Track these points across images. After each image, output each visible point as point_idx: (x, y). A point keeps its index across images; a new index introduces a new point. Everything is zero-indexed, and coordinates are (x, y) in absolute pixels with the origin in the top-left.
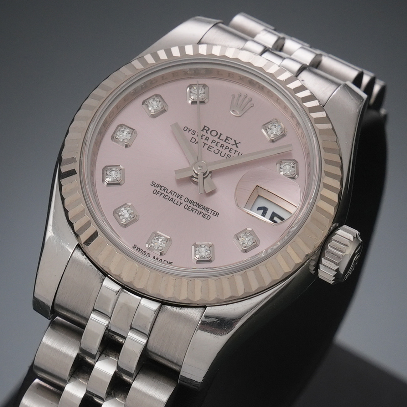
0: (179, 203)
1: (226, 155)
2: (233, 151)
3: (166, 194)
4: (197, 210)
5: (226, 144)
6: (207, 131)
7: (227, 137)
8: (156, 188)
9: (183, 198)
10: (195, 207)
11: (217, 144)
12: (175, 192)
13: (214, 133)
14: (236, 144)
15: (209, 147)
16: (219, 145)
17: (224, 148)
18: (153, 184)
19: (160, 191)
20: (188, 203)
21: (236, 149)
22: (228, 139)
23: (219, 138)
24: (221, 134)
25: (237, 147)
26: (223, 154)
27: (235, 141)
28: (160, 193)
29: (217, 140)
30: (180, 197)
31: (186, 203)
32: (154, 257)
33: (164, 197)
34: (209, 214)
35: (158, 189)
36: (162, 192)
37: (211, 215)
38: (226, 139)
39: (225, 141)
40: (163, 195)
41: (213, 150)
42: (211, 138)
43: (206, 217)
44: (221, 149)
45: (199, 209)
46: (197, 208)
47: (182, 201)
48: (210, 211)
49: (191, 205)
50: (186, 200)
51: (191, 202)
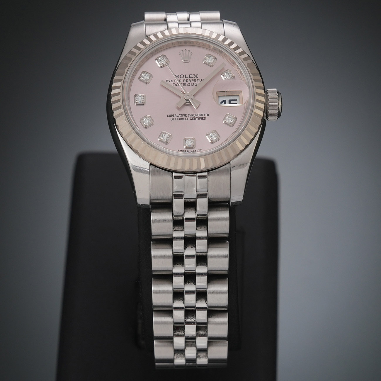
0: (187, 119)
1: (194, 84)
2: (196, 80)
3: (178, 117)
4: (197, 118)
5: (191, 79)
6: (178, 77)
7: (189, 75)
8: (171, 117)
9: (187, 115)
10: (195, 117)
11: (187, 81)
12: (181, 115)
13: (182, 76)
14: (196, 76)
15: (184, 85)
16: (188, 81)
17: (191, 81)
18: (168, 116)
19: (174, 117)
20: (191, 117)
21: (197, 78)
22: (190, 75)
23: (186, 77)
24: (186, 75)
25: (197, 77)
26: (192, 85)
27: (194, 75)
28: (175, 119)
29: (186, 79)
30: (185, 115)
31: (190, 117)
32: (191, 151)
33: (178, 119)
34: (204, 117)
35: (172, 117)
36: (175, 117)
37: (205, 117)
38: (190, 76)
39: (190, 77)
40: (177, 119)
41: (186, 85)
42: (182, 79)
43: (204, 119)
44: (190, 82)
45: (198, 117)
46: (196, 117)
47: (188, 117)
48: (204, 115)
49: (193, 117)
50: (189, 115)
51: (192, 115)
